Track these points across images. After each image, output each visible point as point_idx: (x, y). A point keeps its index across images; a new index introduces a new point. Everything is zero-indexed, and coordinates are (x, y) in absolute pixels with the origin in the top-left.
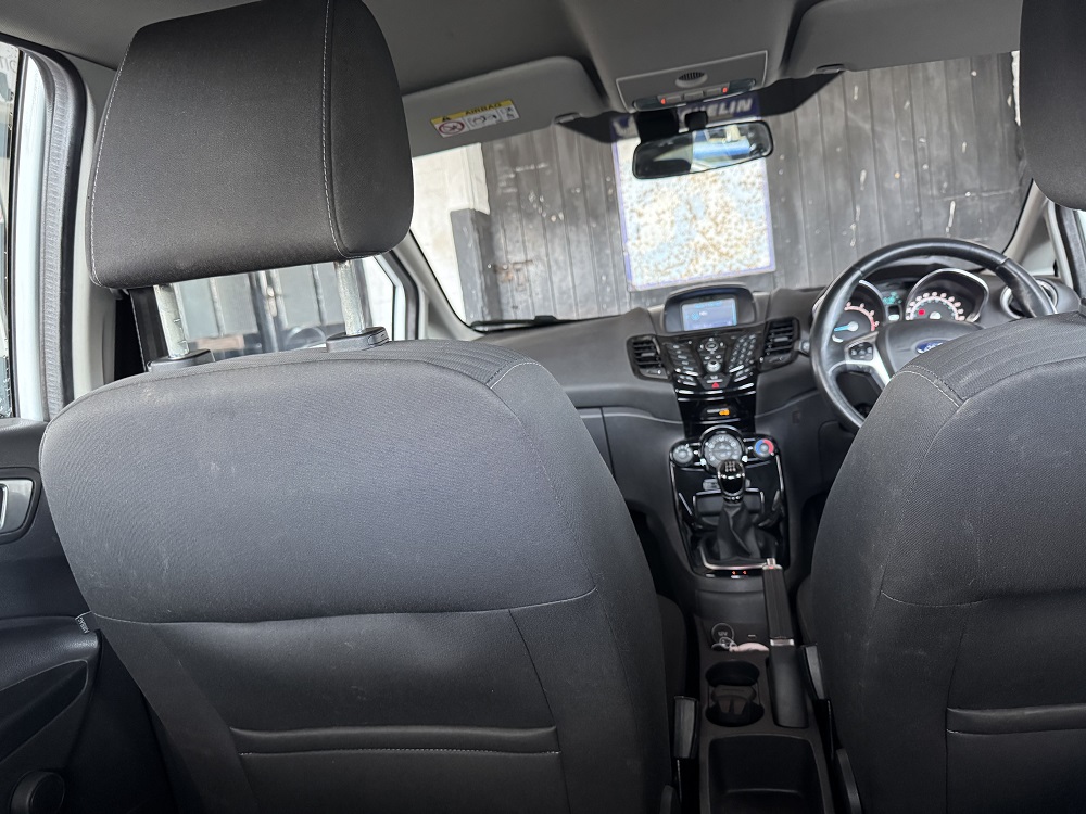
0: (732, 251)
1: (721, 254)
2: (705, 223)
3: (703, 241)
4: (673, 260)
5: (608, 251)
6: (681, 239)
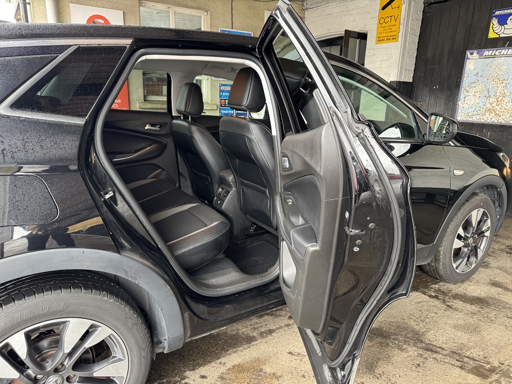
1: (496, 114)
2: (492, 100)
3: (490, 107)
4: (475, 112)
5: (451, 104)
6: (481, 104)
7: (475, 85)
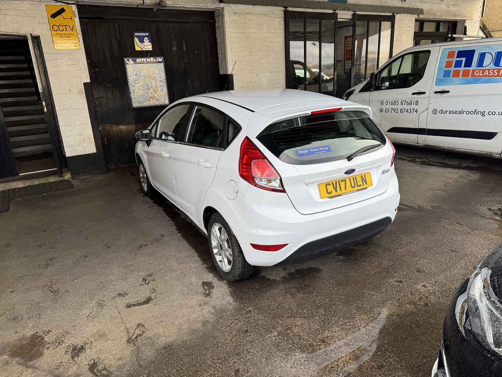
0: (159, 99)
1: (156, 99)
2: (151, 90)
3: (151, 95)
4: (144, 100)
5: (125, 96)
6: (146, 95)
7: (137, 82)
